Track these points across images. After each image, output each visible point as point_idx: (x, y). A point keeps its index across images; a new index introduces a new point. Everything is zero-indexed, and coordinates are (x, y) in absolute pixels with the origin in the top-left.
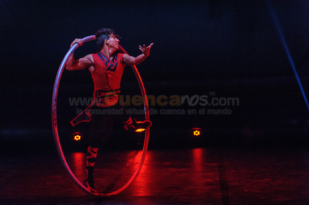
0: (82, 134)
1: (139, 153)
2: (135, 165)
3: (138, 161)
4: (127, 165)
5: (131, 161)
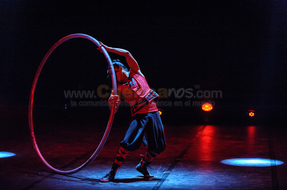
0: (163, 111)
1: (206, 127)
2: (203, 136)
3: (205, 134)
4: (197, 136)
5: (200, 133)
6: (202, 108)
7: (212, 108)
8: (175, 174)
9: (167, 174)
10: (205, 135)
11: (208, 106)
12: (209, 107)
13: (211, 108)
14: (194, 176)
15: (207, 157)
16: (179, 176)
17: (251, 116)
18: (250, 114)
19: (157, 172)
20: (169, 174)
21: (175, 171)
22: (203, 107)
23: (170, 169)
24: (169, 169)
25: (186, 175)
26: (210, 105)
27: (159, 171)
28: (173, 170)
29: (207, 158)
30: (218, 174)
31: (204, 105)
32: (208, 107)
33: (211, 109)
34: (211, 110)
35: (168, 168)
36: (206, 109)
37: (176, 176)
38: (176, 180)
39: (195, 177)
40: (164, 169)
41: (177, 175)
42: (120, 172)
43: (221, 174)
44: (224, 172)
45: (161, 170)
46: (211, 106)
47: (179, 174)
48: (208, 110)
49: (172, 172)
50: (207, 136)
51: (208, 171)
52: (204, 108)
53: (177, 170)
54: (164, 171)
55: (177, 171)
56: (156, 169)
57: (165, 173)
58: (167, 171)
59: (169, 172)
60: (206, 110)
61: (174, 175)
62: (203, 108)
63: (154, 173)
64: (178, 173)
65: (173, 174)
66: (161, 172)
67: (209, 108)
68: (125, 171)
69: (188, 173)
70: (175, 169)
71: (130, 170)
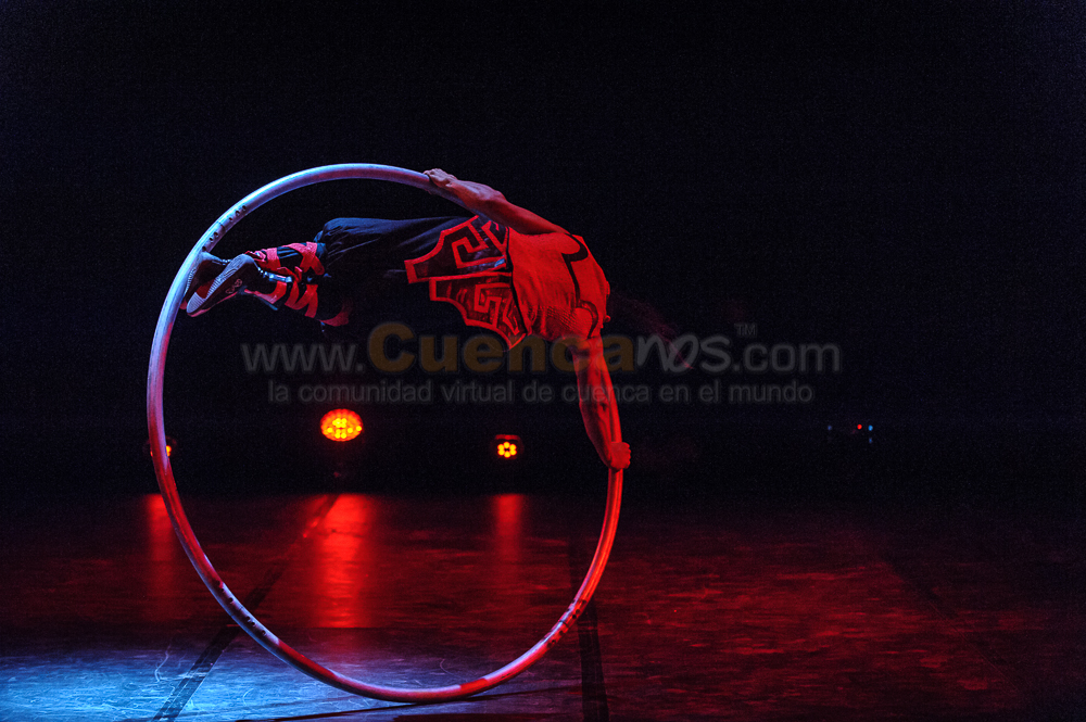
1: (338, 502)
2: (326, 535)
3: (335, 526)
4: (305, 536)
5: (315, 524)
6: (320, 431)
7: (359, 429)
8: (223, 682)
9: (193, 680)
10: (334, 531)
11: (344, 421)
12: (348, 427)
13: (354, 429)
14: (296, 688)
15: (343, 615)
16: (239, 687)
17: (503, 456)
18: (501, 448)
19: (153, 676)
20: (198, 680)
21: (223, 670)
22: (324, 427)
23: (205, 661)
24: (198, 662)
25: (262, 685)
26: (350, 417)
27: (160, 670)
28: (214, 668)
29: (344, 618)
30: (384, 678)
31: (329, 420)
32: (344, 426)
33: (357, 434)
34: (357, 437)
35: (196, 658)
36: (338, 431)
37: (226, 689)
38: (225, 704)
39: (300, 692)
40: (181, 662)
41: (231, 685)
42: (13, 679)
43: (395, 678)
44: (407, 667)
45: (169, 668)
46: (355, 420)
47: (237, 681)
48: (344, 436)
49: (210, 676)
50: (341, 533)
51: (347, 666)
52: (330, 430)
53: (228, 665)
54: (181, 672)
55: (230, 671)
56: (152, 664)
57: (184, 676)
58: (194, 668)
59: (201, 674)
60: (337, 436)
61: (218, 686)
62: (328, 431)
63: (144, 678)
64: (233, 678)
65: (215, 682)
66: (169, 675)
67: (350, 430)
68: (34, 674)
69: (270, 677)
70: (223, 660)
71: (50, 670)
